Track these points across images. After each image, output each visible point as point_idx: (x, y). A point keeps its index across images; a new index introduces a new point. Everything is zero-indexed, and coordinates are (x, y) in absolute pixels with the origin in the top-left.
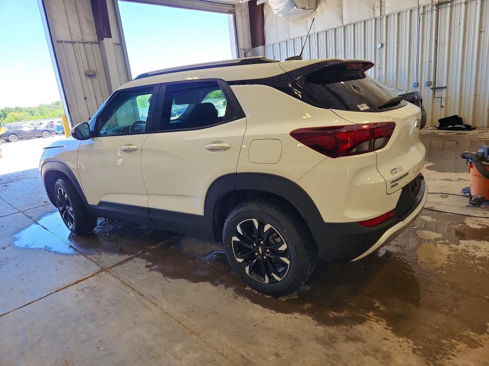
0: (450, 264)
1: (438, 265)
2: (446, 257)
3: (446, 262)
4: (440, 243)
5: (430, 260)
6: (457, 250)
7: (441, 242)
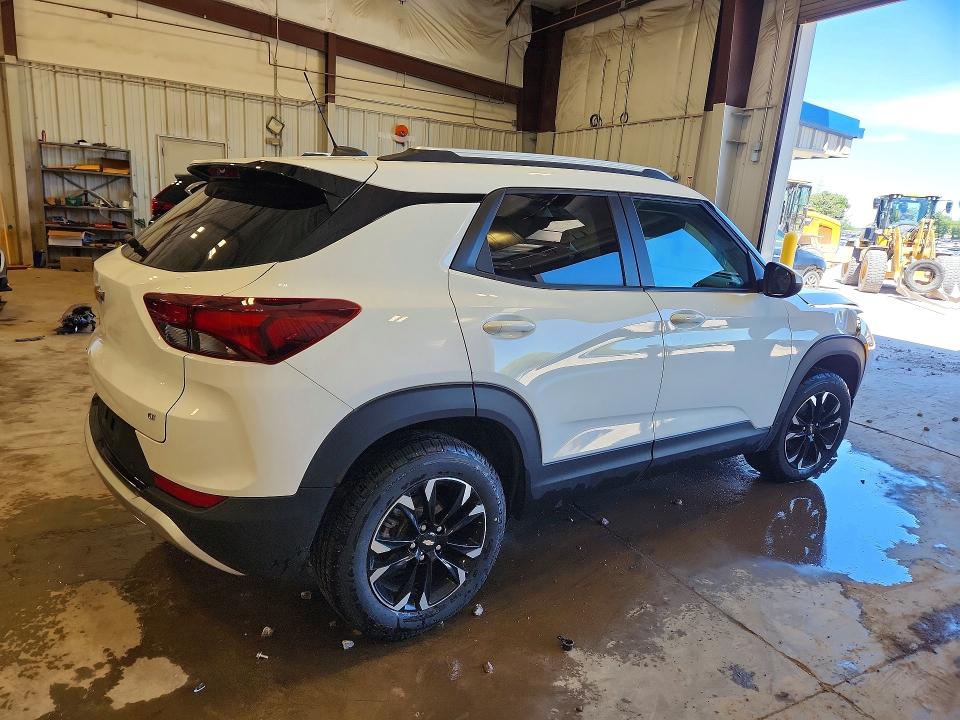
0: (51, 619)
1: (75, 600)
2: (65, 631)
3: (59, 617)
4: (99, 666)
5: (95, 604)
6: (51, 666)
7: (101, 674)
